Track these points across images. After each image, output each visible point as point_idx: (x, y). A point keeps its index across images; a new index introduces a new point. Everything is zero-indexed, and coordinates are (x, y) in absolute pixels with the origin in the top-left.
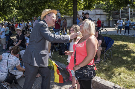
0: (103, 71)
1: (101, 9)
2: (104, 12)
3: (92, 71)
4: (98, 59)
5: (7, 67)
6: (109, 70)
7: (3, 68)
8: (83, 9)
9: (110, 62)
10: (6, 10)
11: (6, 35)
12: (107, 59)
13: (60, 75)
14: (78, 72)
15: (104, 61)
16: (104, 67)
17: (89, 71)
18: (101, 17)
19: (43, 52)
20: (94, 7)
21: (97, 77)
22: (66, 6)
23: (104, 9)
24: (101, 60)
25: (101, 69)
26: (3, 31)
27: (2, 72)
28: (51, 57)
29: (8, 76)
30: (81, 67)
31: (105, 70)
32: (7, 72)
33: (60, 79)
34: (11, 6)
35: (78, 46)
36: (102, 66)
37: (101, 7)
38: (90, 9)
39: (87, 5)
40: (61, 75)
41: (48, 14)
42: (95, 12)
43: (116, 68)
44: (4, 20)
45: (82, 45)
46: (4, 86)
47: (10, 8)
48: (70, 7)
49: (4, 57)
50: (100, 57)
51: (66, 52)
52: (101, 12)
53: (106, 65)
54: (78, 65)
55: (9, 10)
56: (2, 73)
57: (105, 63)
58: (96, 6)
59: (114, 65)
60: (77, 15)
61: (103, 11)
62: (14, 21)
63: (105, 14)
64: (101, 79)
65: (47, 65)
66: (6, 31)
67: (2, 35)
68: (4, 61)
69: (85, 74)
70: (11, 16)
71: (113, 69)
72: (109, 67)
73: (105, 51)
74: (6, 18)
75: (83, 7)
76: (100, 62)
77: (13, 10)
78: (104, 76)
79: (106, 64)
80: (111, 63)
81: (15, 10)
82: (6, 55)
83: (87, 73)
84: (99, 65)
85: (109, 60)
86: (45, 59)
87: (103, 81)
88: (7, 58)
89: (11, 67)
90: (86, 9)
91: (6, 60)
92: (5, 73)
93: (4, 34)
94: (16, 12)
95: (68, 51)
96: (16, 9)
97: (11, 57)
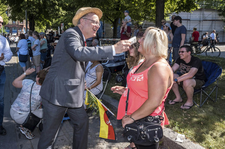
0: (192, 126)
1: (215, 10)
2: (220, 15)
3: (157, 129)
4: (188, 101)
5: (29, 104)
6: (204, 124)
7: (22, 104)
8: (175, 10)
9: (211, 108)
10: (48, 11)
11: (41, 51)
12: (206, 102)
13: (109, 125)
14: (130, 128)
15: (200, 107)
16: (196, 117)
17: (150, 128)
18: (214, 25)
19: (71, 82)
20: (196, 7)
21: (179, 135)
22: (146, 5)
23: (220, 10)
24: (194, 104)
25: (190, 120)
26: (37, 45)
27: (20, 110)
28: (102, 91)
29: (28, 117)
30: (135, 120)
31: (199, 123)
32: (28, 112)
33: (109, 131)
34: (55, 4)
35: (133, 79)
36: (193, 115)
37: (215, 6)
38: (190, 10)
39: (183, 3)
40: (111, 124)
41: (83, 16)
42: (202, 16)
43: (220, 122)
44: (46, 27)
45: (141, 77)
46: (23, 132)
47: (54, 9)
48: (153, 6)
49: (24, 88)
50: (192, 98)
51: (114, 89)
52: (215, 16)
53: (202, 115)
54: (130, 116)
55: (53, 11)
56: (20, 112)
57: (201, 109)
58: (206, 4)
59: (219, 115)
60: (163, 21)
61: (217, 13)
62: (62, 29)
63: (222, 20)
64: (186, 139)
65: (80, 106)
66: (41, 46)
67: (35, 50)
68: (24, 93)
69: (142, 133)
70: (59, 21)
71: (213, 123)
72: (207, 119)
73: (203, 89)
74: (49, 23)
75: (176, 6)
76: (191, 107)
77: (58, 10)
78: (192, 135)
79: (201, 112)
80: (213, 111)
81: (62, 11)
82: (28, 84)
83: (145, 132)
84: (187, 113)
85: (211, 104)
86: (75, 93)
87: (188, 144)
88: (29, 89)
89: (35, 104)
90: (182, 10)
91: (28, 92)
92: (24, 113)
93: (38, 49)
94: (64, 14)
95: (118, 86)
96: (64, 9)
97: (37, 87)
